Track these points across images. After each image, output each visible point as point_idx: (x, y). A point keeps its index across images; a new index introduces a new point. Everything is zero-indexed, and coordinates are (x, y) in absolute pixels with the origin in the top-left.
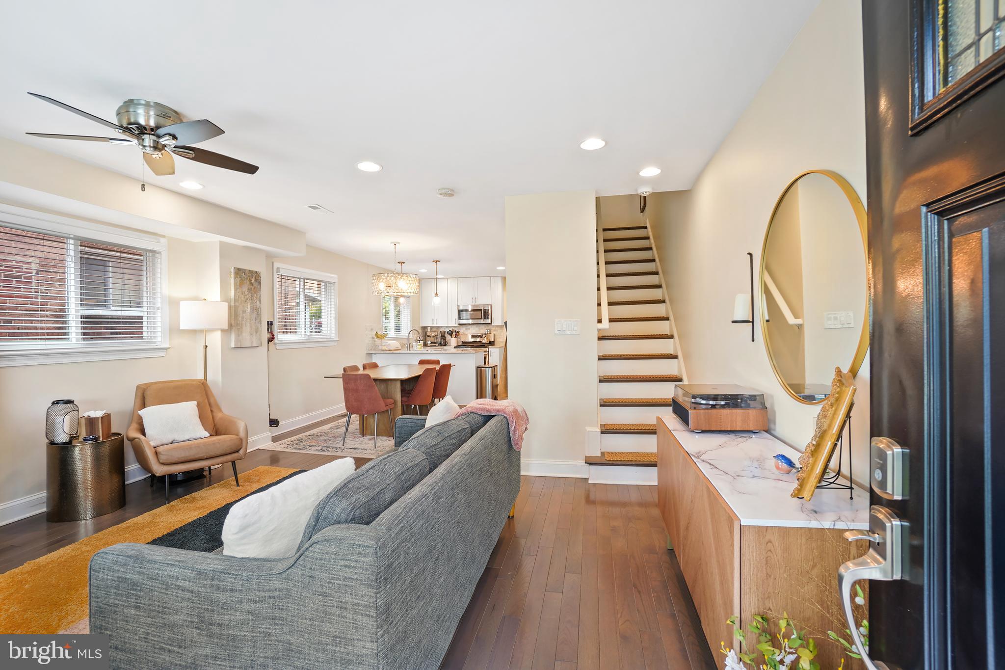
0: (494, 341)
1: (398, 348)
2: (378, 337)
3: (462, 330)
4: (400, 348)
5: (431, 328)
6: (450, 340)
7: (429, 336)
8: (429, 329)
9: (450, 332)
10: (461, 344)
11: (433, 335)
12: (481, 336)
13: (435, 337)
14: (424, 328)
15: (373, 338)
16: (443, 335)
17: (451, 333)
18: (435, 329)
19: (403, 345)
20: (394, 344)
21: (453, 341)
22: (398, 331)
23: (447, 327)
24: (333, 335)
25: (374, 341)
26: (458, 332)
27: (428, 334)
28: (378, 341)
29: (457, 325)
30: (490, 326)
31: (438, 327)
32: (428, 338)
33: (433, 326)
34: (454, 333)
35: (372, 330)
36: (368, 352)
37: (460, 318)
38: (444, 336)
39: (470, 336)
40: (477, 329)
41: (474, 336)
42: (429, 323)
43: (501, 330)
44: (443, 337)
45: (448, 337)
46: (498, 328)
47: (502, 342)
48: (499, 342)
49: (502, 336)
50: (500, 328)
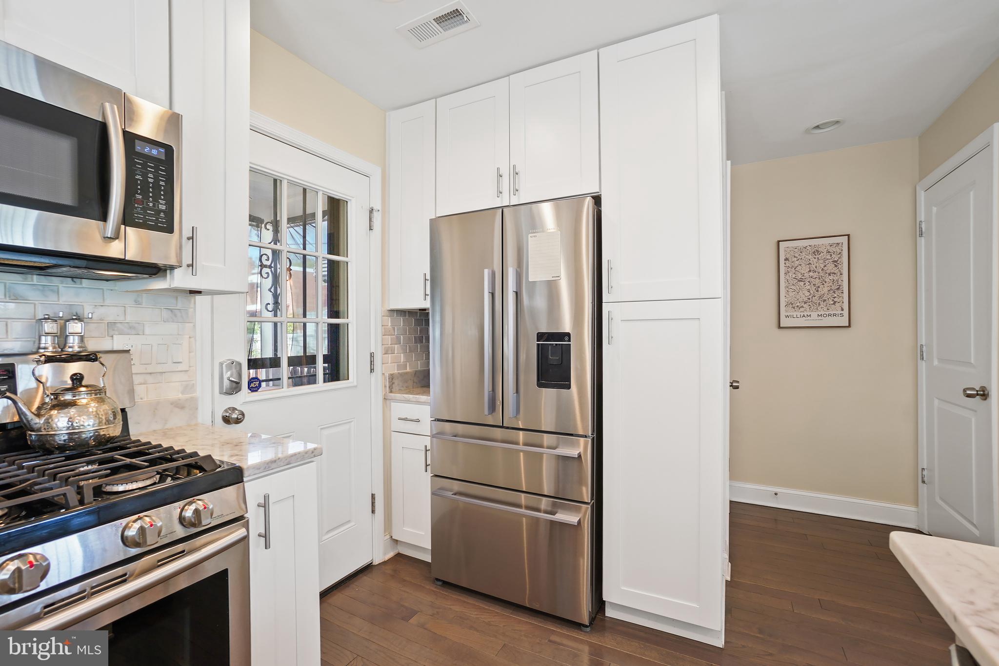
47: (178, 405)
48: (155, 408)
49: (180, 367)
50: (166, 314)
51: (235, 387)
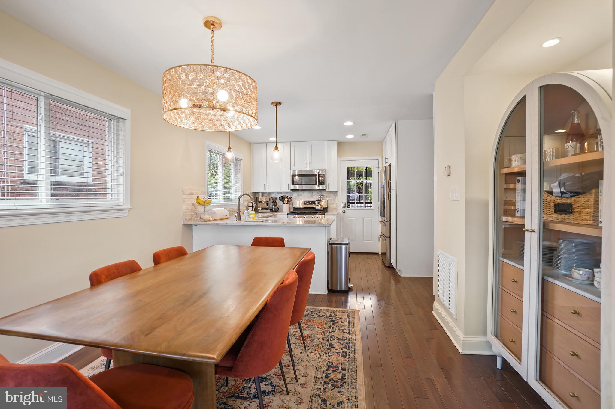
0: (327, 208)
1: (226, 217)
2: (199, 204)
3: (294, 196)
4: (228, 216)
5: (263, 193)
6: (282, 206)
7: (260, 202)
8: (261, 195)
9: (281, 198)
10: (292, 210)
11: (265, 200)
12: (313, 202)
13: (267, 202)
14: (255, 194)
15: (193, 204)
16: (274, 200)
17: (283, 199)
18: (266, 195)
19: (231, 213)
20: (220, 212)
21: (285, 207)
22: (227, 197)
23: (278, 193)
24: (122, 200)
25: (196, 208)
26: (290, 198)
27: (259, 200)
28: (201, 209)
29: (290, 191)
30: (323, 192)
31: (269, 193)
32: (259, 204)
33: (265, 191)
34: (286, 199)
35: (192, 194)
36: (186, 223)
37: (293, 183)
38: (276, 202)
39: (302, 202)
40: (309, 195)
41: (306, 202)
42: (260, 189)
43: (334, 197)
44: (274, 203)
45: (280, 203)
46: (332, 195)
47: (335, 209)
48: (332, 208)
49: (335, 203)
50: (334, 194)
51: (344, 207)
